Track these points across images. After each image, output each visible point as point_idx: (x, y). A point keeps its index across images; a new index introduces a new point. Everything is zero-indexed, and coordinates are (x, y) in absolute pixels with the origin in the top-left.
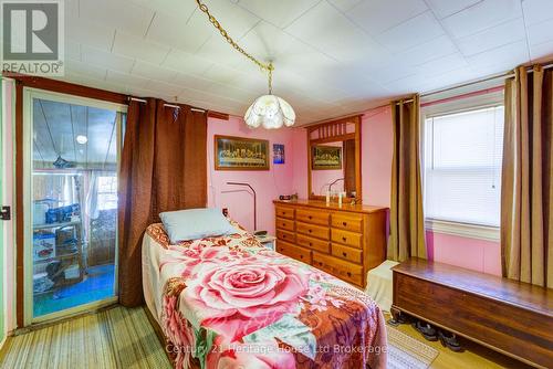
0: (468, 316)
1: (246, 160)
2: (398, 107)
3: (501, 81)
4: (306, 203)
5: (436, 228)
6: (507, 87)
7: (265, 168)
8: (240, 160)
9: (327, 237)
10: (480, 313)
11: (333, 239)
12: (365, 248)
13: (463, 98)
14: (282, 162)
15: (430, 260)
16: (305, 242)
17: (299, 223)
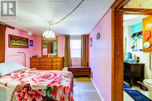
0: (79, 72)
1: (21, 44)
2: (66, 37)
3: (81, 36)
4: (41, 57)
5: (72, 59)
6: (81, 37)
7: (27, 47)
8: (18, 44)
9: (51, 65)
10: (81, 70)
11: (53, 65)
12: (61, 65)
13: (76, 37)
14: (32, 46)
15: (71, 65)
16: (44, 68)
17: (41, 63)
